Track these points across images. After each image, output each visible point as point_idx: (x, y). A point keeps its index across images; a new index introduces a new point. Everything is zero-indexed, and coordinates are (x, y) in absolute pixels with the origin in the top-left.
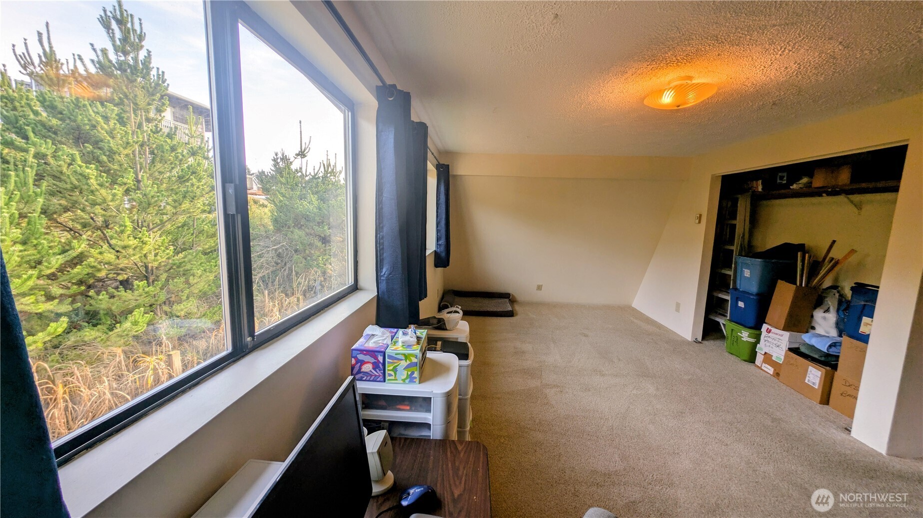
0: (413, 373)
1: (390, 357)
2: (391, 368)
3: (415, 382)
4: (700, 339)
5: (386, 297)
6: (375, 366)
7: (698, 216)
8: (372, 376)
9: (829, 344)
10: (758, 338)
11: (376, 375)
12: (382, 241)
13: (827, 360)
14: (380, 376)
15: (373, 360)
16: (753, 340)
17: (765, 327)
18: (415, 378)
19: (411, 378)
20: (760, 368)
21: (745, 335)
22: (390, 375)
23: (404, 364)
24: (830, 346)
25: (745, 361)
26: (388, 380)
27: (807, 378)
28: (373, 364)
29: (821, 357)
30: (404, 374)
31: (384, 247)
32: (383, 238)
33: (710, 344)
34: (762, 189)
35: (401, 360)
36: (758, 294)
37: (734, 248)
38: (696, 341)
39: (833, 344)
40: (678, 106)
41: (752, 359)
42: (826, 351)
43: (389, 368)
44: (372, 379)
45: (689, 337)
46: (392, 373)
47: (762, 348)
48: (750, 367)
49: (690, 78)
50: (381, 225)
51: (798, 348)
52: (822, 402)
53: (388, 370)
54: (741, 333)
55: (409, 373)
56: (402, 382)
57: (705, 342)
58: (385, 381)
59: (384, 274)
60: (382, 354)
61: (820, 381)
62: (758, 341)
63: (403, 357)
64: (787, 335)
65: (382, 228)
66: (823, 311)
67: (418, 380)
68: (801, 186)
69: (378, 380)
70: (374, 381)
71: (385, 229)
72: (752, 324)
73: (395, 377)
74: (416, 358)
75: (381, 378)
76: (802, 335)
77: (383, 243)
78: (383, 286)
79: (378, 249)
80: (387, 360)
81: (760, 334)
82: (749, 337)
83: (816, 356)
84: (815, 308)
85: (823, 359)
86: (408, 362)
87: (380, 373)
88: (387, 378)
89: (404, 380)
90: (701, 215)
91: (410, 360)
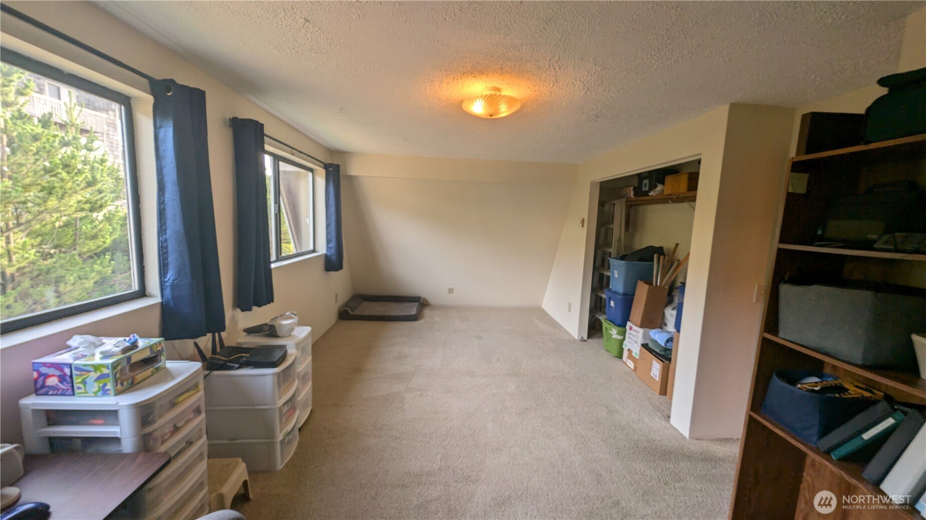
0: (105, 385)
1: (77, 369)
2: (80, 380)
3: (109, 394)
4: (585, 337)
5: (171, 303)
6: (62, 379)
7: (582, 220)
8: (58, 390)
9: (666, 339)
10: (624, 334)
11: (63, 389)
12: (165, 244)
13: (666, 354)
14: (68, 389)
15: (58, 373)
16: (620, 337)
17: (629, 324)
18: (109, 390)
19: (104, 391)
20: (625, 363)
21: (614, 332)
22: (79, 388)
23: (94, 375)
24: (668, 341)
25: (616, 357)
26: (78, 393)
27: (652, 372)
28: (59, 377)
29: (661, 351)
30: (96, 387)
31: (169, 250)
32: (166, 240)
33: (593, 342)
34: (634, 195)
35: (90, 371)
36: (624, 294)
37: (611, 250)
38: (583, 340)
39: (670, 339)
40: (491, 116)
41: (620, 356)
42: (664, 345)
43: (77, 380)
44: (59, 393)
45: (576, 336)
46: (81, 386)
47: (627, 345)
48: (618, 362)
49: (498, 90)
50: (164, 227)
51: (647, 344)
52: (661, 394)
53: (77, 383)
54: (612, 331)
55: (101, 385)
56: (93, 395)
57: (591, 341)
58: (74, 394)
59: (169, 280)
60: (69, 366)
61: (659, 374)
62: (624, 339)
63: (92, 369)
64: (641, 331)
65: (165, 230)
66: (671, 308)
67: (112, 392)
68: (657, 193)
69: (67, 393)
70: (61, 395)
71: (168, 231)
72: (619, 322)
73: (85, 390)
74: (108, 368)
75: (70, 392)
76: (649, 331)
77: (167, 247)
78: (168, 292)
79: (161, 253)
80: (74, 372)
81: (625, 332)
82: (618, 334)
83: (658, 351)
84: (666, 306)
85: (662, 353)
86: (99, 374)
87: (68, 386)
88: (77, 391)
89: (96, 393)
90: (583, 219)
91: (101, 371)
